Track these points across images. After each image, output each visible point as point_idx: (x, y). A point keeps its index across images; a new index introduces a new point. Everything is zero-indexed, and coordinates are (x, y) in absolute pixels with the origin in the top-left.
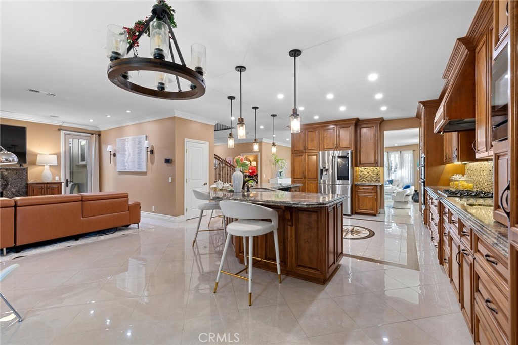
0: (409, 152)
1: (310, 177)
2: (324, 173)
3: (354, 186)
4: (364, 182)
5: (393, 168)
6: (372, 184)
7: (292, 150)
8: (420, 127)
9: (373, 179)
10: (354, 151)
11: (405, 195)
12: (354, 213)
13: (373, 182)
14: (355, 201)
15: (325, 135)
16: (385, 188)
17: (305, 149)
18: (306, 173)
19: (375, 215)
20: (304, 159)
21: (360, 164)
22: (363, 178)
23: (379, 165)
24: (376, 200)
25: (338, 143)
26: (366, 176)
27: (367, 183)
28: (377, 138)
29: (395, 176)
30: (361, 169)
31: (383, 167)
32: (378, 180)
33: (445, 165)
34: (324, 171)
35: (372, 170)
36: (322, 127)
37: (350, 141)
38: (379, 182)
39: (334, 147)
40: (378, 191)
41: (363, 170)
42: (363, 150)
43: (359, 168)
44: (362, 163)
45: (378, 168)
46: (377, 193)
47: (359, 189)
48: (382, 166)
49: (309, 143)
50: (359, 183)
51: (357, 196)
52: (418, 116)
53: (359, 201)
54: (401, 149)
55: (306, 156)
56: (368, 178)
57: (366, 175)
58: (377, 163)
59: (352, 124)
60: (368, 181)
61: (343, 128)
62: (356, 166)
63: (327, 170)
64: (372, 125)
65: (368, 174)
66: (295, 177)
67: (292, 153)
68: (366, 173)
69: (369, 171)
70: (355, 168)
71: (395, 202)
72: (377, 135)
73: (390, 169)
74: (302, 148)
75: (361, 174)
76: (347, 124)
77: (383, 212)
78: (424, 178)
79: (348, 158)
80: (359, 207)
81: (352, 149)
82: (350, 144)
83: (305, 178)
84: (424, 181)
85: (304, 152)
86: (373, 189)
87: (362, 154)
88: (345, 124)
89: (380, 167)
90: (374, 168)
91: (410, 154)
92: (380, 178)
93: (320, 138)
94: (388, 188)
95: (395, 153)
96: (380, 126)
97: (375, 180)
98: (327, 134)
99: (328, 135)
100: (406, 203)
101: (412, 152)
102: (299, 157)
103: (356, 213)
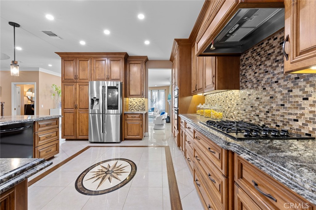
0: (163, 91)
1: (81, 107)
2: (96, 103)
3: (123, 115)
4: (133, 111)
5: (154, 100)
6: (138, 113)
7: (62, 79)
8: (172, 67)
9: (140, 108)
10: (123, 83)
11: (162, 119)
12: (123, 139)
13: (140, 111)
14: (124, 128)
15: (97, 66)
16: (149, 115)
17: (76, 78)
18: (78, 103)
19: (141, 139)
20: (76, 89)
21: (130, 95)
22: (132, 107)
23: (144, 97)
24: (142, 126)
25: (109, 75)
26: (134, 106)
27: (136, 112)
28: (142, 73)
29: (155, 106)
30: (130, 100)
31: (148, 98)
32: (143, 109)
33: (192, 96)
34: (95, 101)
35: (139, 101)
36: (94, 57)
37: (120, 73)
38: (145, 110)
39: (106, 78)
40: (143, 118)
41: (132, 101)
42: (132, 83)
43: (129, 99)
44: (131, 94)
45: (144, 99)
46: (142, 120)
47: (128, 117)
48: (146, 97)
49: (80, 72)
50: (129, 112)
51: (126, 124)
52: (172, 59)
53: (127, 128)
54: (158, 88)
55: (78, 86)
56: (136, 108)
57: (134, 104)
58: (143, 94)
59: (122, 57)
60: (136, 109)
61: (114, 61)
62: (126, 97)
63: (98, 100)
64: (139, 62)
65: (136, 104)
66: (65, 107)
67: (62, 82)
68: (134, 103)
69: (136, 101)
70: (124, 99)
71: (155, 124)
72: (142, 71)
73: (152, 101)
74: (73, 77)
75: (131, 104)
76: (118, 57)
77: (147, 136)
78: (178, 107)
79: (117, 88)
80: (128, 133)
81: (122, 81)
82: (120, 76)
83: (76, 108)
84: (178, 110)
85: (75, 81)
86: (139, 117)
87: (131, 86)
88: (115, 57)
89: (145, 98)
90: (141, 99)
91: (163, 93)
92: (145, 107)
93: (92, 69)
94: (150, 114)
95: (155, 91)
96: (145, 64)
97: (141, 109)
98: (98, 65)
99: (100, 66)
100: (162, 125)
101: (164, 90)
102: (70, 87)
103: (125, 139)
